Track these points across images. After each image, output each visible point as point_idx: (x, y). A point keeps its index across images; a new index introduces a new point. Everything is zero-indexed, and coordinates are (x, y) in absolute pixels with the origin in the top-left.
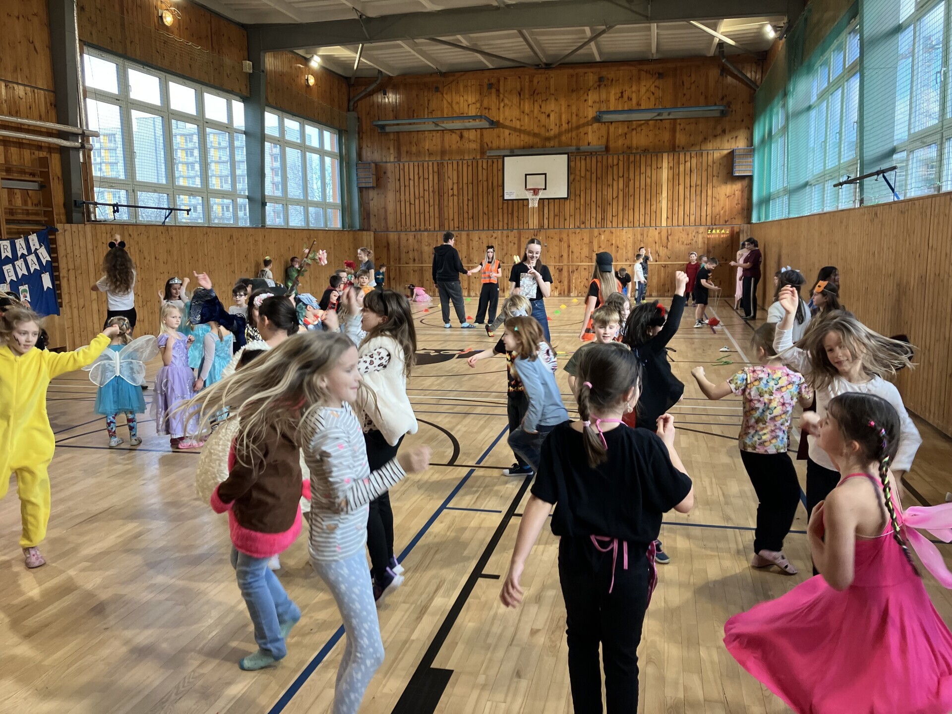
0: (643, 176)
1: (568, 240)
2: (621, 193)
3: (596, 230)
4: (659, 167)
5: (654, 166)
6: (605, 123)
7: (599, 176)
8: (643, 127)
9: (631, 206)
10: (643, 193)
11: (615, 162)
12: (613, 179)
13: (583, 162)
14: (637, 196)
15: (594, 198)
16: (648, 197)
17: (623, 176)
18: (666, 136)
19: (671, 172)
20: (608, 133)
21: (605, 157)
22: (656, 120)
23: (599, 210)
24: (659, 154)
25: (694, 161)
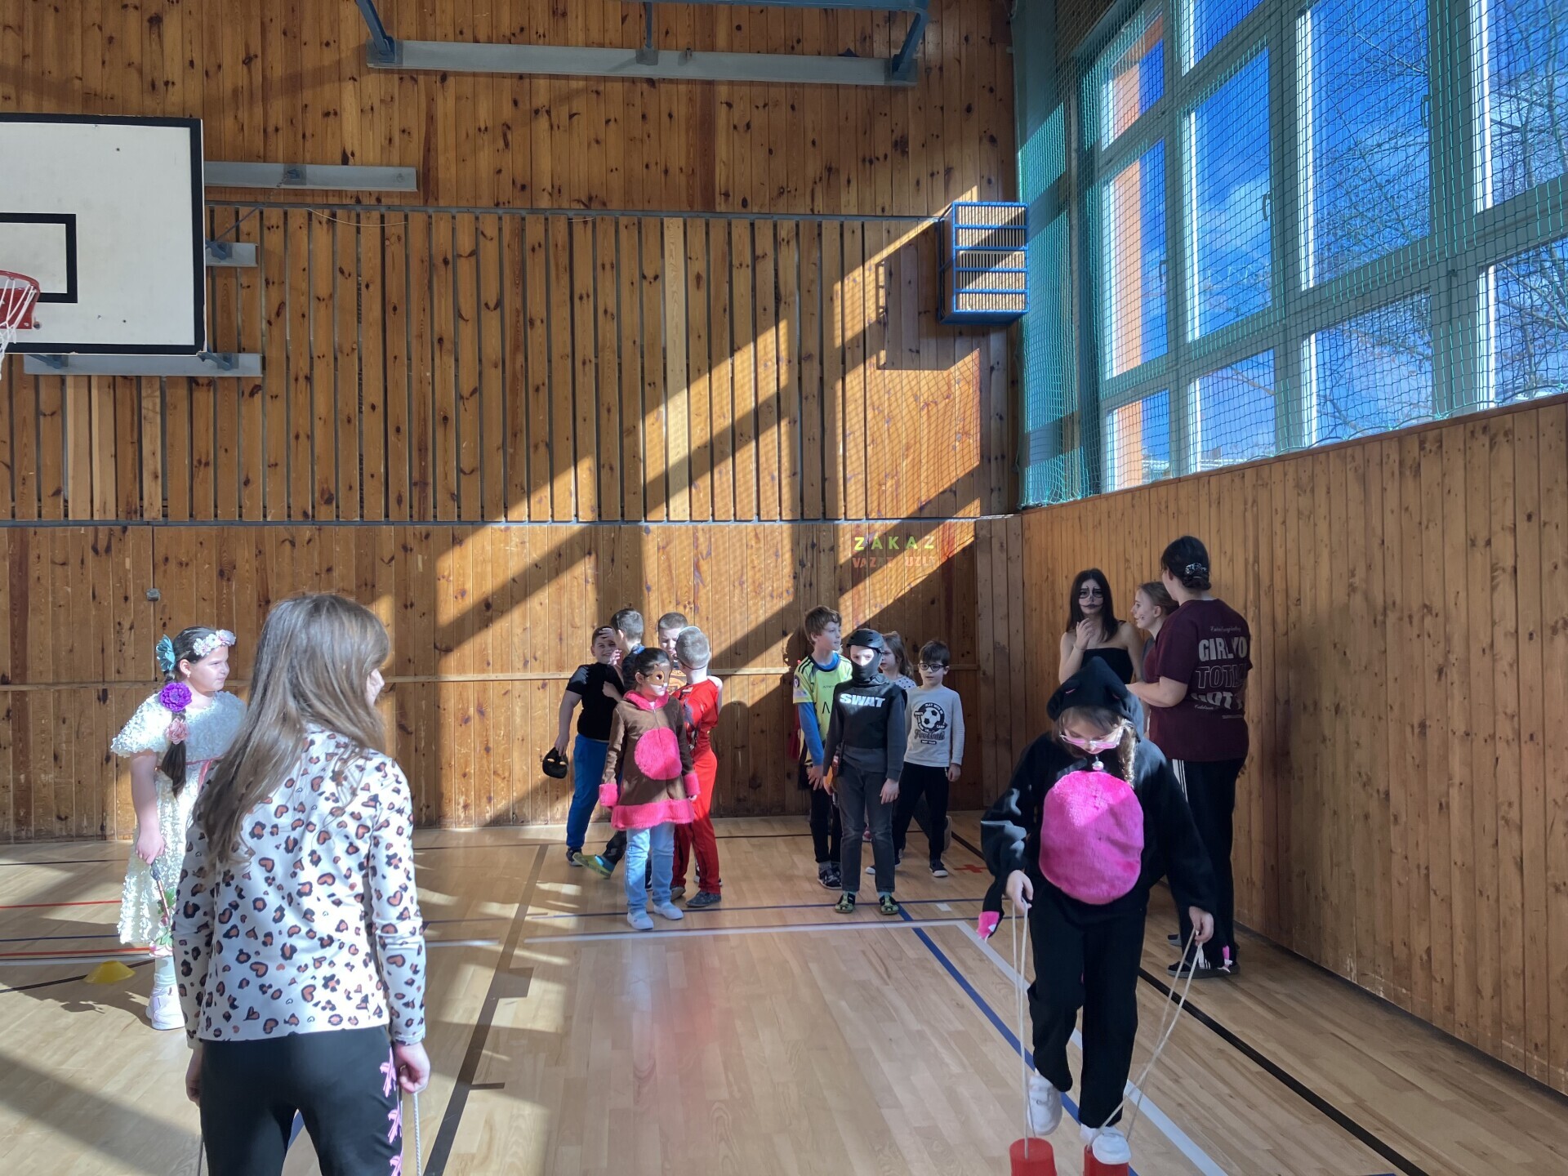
0: (584, 312)
1: (262, 571)
2: (493, 379)
3: (388, 532)
4: (650, 274)
5: (629, 270)
6: (413, 76)
7: (394, 296)
8: (578, 105)
9: (540, 430)
10: (586, 380)
11: (465, 243)
12: (458, 315)
13: (321, 235)
14: (563, 391)
15: (374, 394)
16: (611, 395)
17: (499, 304)
18: (677, 149)
19: (699, 298)
20: (431, 119)
21: (417, 220)
22: (633, 81)
23: (401, 446)
24: (650, 223)
25: (790, 257)
